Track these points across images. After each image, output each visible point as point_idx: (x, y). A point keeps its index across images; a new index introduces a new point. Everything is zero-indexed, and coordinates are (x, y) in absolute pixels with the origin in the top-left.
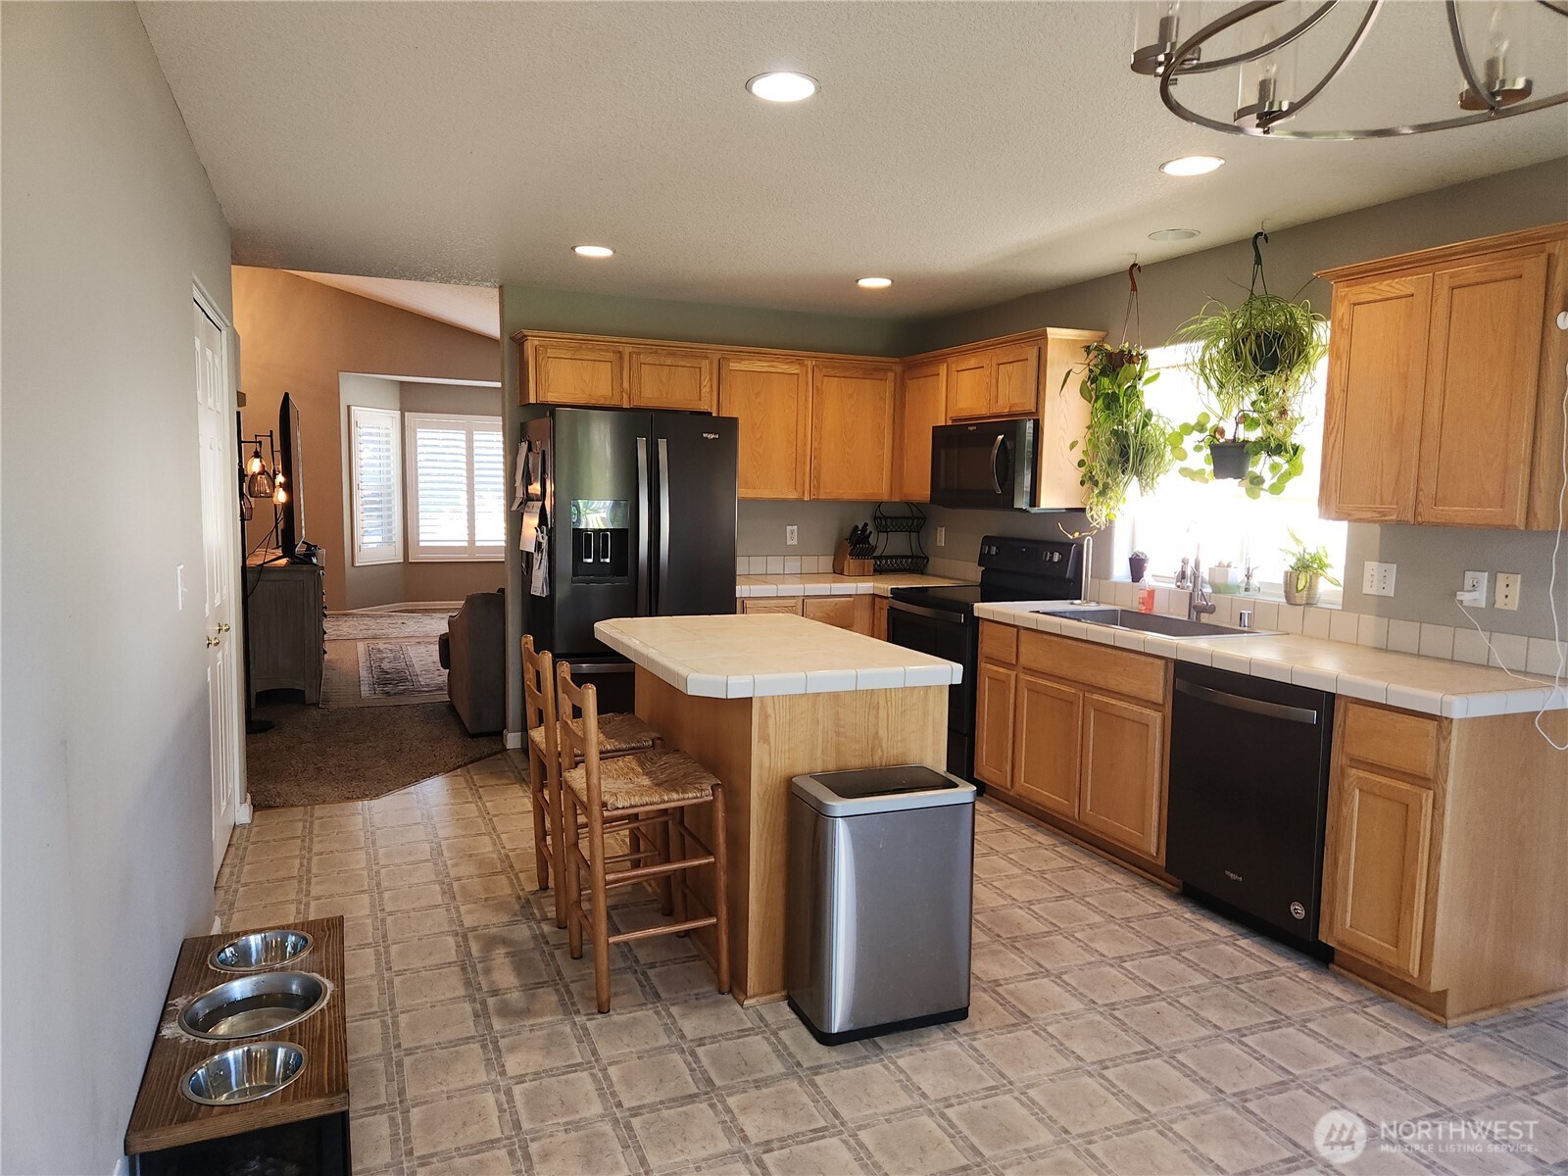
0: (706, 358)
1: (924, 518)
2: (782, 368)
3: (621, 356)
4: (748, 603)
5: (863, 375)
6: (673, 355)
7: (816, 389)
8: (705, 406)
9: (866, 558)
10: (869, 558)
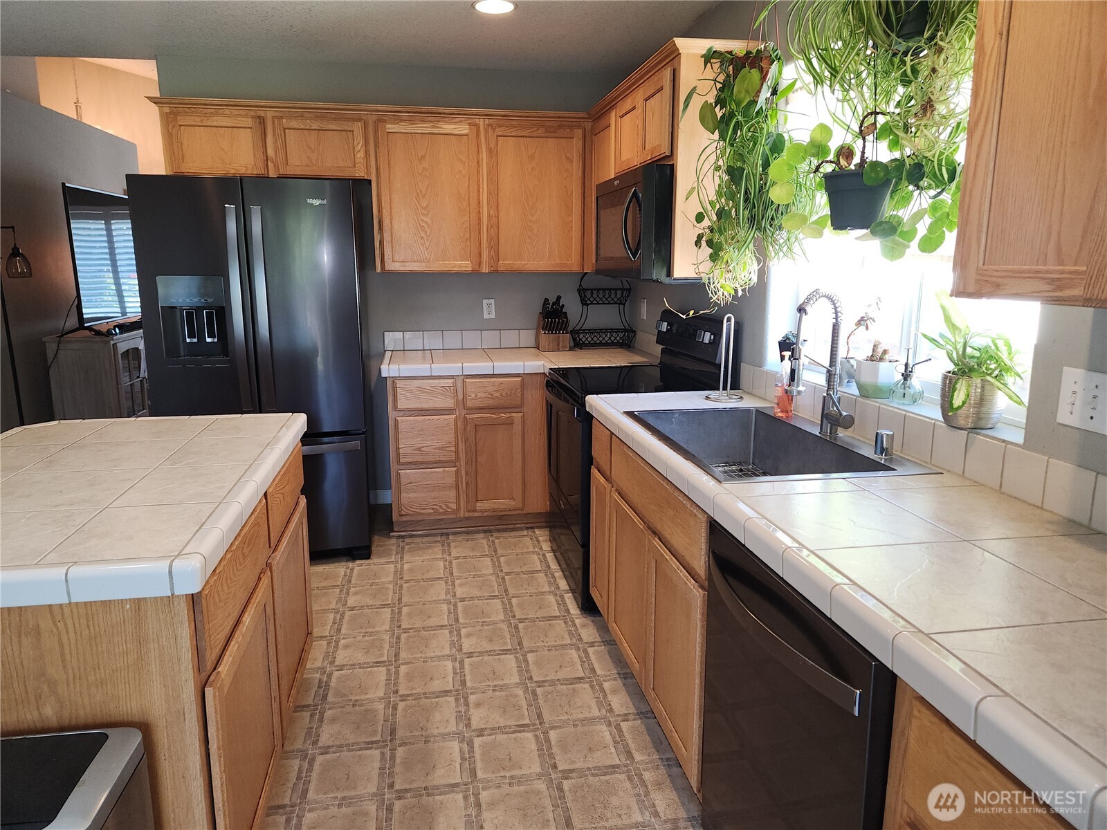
0: (359, 120)
1: (629, 290)
2: (448, 128)
3: (262, 121)
4: (399, 383)
5: (545, 133)
6: (321, 117)
7: (490, 150)
8: (360, 173)
9: (559, 333)
10: (563, 333)
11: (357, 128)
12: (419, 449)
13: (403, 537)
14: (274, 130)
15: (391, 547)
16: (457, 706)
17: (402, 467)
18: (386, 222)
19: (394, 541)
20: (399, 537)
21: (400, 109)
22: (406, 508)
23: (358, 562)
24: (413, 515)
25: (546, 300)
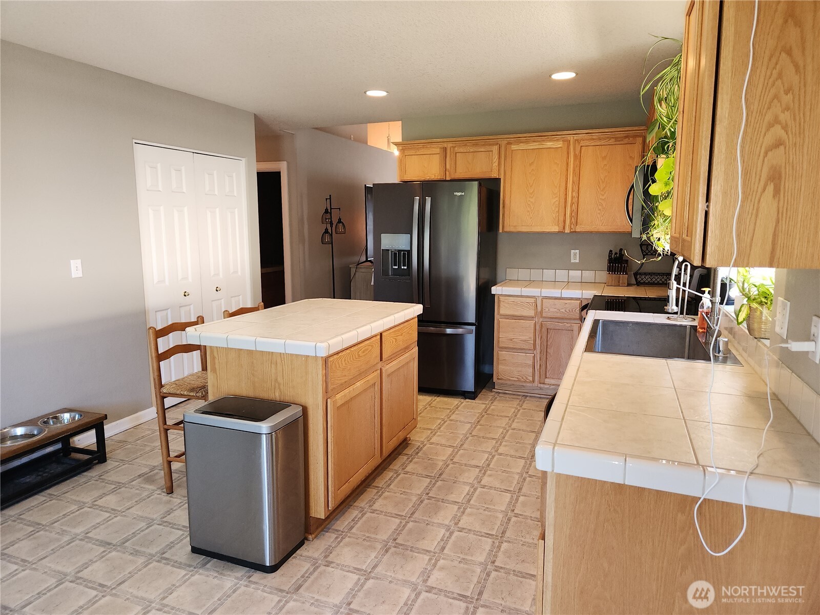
0: (496, 144)
2: (549, 144)
3: (445, 149)
4: (502, 298)
5: (615, 141)
6: (476, 145)
7: (575, 156)
8: (494, 175)
9: (620, 274)
10: (623, 274)
11: (495, 149)
12: (511, 340)
13: (499, 393)
14: (451, 154)
15: (490, 397)
16: (478, 473)
17: (501, 349)
18: (507, 202)
19: (493, 394)
20: (497, 392)
21: (519, 136)
22: (501, 375)
23: (467, 400)
24: (506, 380)
25: (611, 251)
